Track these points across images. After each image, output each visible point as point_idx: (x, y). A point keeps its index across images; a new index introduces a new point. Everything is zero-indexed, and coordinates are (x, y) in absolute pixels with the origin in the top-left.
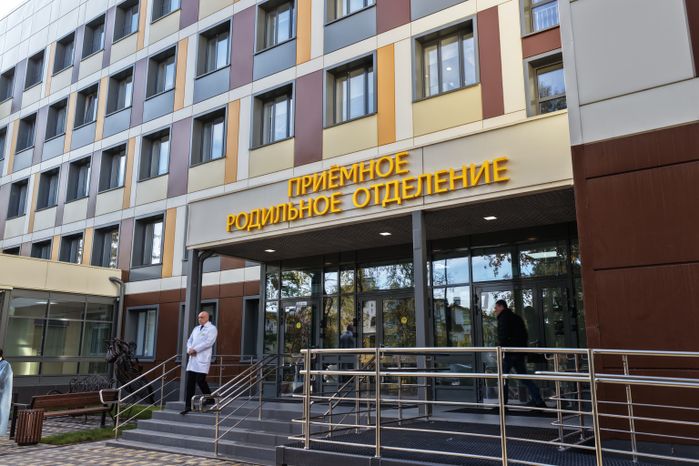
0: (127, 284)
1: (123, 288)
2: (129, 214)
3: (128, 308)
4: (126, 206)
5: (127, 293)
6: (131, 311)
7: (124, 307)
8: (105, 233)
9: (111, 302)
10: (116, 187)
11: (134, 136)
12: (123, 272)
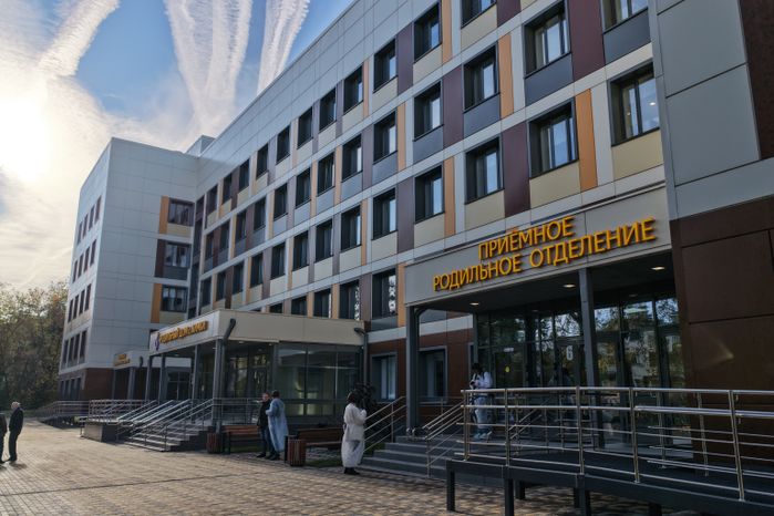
0: (370, 334)
1: (366, 337)
2: (367, 270)
3: (372, 356)
4: (364, 263)
5: (370, 341)
6: (374, 358)
7: (368, 354)
8: (348, 288)
9: (357, 351)
10: (355, 245)
11: (366, 198)
12: (365, 322)
